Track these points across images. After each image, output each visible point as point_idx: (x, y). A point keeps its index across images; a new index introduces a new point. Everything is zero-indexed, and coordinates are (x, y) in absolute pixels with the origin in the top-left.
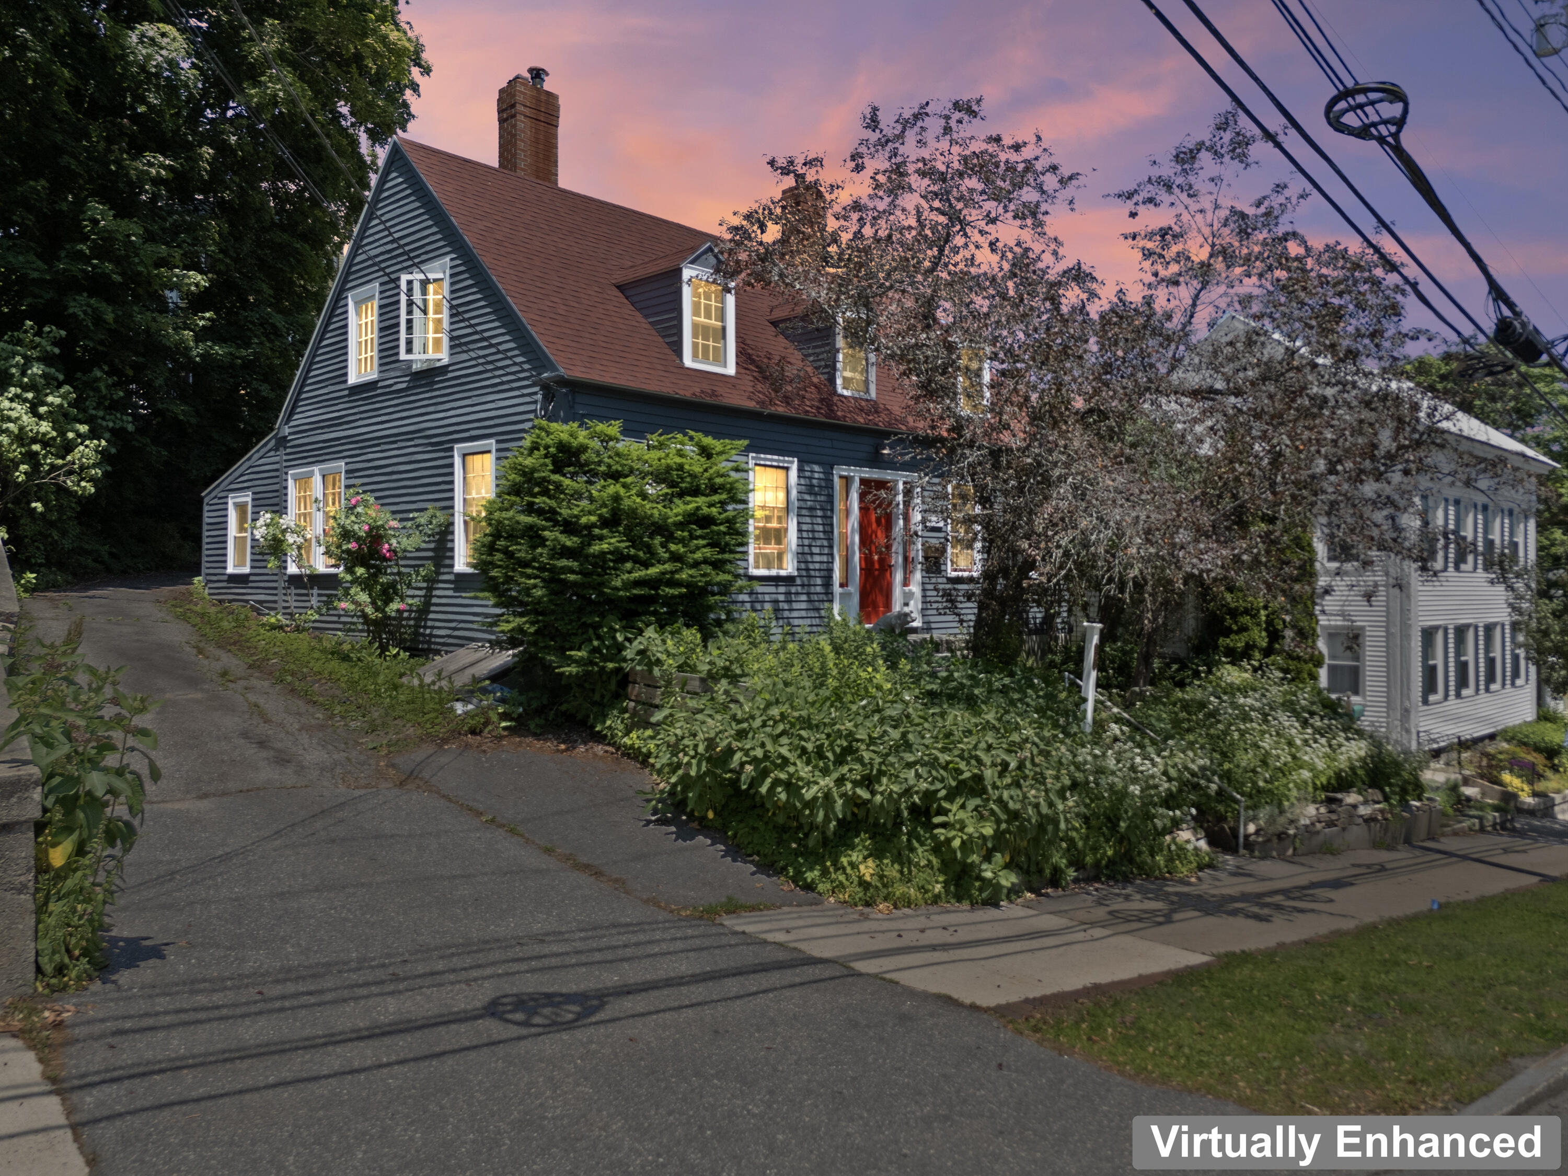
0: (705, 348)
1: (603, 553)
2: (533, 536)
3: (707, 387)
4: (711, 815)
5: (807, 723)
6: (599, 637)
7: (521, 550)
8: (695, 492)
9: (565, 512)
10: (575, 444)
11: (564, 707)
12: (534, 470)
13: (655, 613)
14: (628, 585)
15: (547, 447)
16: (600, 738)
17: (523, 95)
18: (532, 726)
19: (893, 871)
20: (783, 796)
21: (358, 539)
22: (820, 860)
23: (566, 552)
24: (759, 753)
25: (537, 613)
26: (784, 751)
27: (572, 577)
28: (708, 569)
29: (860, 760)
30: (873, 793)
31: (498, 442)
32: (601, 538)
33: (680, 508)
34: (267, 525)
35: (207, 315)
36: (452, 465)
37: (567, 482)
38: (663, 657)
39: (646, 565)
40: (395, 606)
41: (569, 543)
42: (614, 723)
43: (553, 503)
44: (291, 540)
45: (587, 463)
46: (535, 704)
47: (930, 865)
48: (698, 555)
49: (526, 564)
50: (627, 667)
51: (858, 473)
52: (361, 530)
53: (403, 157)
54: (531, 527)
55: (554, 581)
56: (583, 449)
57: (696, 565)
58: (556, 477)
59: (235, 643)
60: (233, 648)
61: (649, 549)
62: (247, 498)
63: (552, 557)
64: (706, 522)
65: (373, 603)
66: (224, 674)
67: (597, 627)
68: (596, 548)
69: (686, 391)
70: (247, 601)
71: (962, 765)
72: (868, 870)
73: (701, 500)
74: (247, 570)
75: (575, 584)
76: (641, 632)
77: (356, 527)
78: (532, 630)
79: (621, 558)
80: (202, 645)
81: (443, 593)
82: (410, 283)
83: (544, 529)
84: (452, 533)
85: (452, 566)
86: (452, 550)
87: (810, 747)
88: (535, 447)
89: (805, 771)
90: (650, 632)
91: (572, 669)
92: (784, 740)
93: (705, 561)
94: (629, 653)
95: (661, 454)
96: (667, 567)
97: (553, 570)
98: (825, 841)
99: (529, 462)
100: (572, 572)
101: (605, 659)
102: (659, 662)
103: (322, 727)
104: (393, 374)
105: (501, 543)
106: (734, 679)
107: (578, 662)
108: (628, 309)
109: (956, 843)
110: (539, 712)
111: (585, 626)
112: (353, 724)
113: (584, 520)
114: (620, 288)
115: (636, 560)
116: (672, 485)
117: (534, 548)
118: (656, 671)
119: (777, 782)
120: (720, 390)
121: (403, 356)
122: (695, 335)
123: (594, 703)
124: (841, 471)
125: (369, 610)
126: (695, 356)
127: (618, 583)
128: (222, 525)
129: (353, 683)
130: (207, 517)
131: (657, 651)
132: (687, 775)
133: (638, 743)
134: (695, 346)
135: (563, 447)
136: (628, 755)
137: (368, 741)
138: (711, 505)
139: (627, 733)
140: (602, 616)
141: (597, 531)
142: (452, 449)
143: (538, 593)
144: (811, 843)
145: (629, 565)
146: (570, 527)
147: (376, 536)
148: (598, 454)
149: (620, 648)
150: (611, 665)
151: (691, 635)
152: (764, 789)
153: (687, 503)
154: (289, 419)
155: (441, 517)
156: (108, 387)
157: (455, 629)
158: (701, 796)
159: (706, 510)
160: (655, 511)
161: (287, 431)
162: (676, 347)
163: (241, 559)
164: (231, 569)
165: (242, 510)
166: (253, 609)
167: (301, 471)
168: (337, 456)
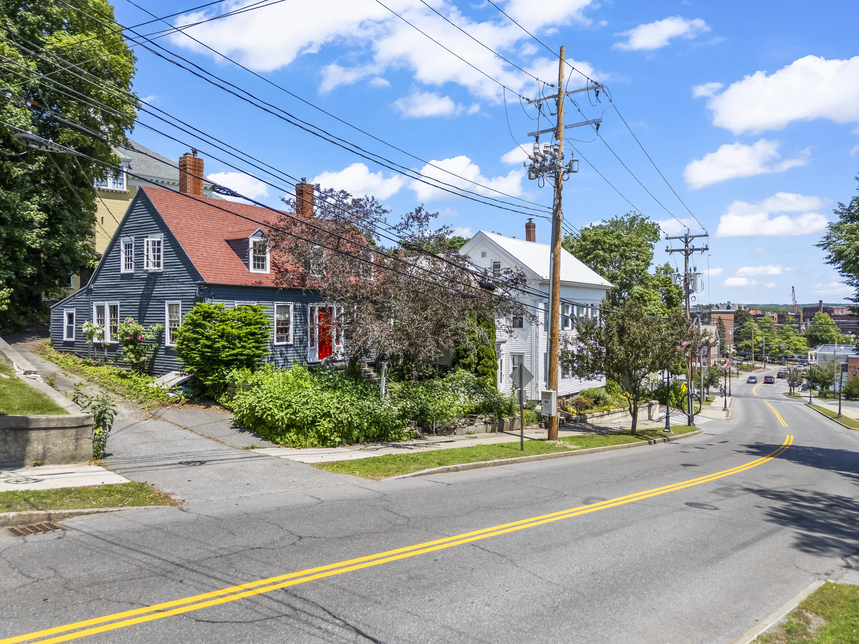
0: (259, 265)
1: (218, 347)
2: (196, 341)
3: (258, 280)
4: (251, 425)
5: (278, 398)
6: (218, 372)
7: (192, 345)
8: (250, 324)
9: (207, 334)
10: (210, 311)
11: (206, 394)
12: (196, 320)
13: (236, 364)
14: (227, 356)
15: (200, 312)
16: (218, 404)
17: (189, 161)
18: (196, 400)
19: (302, 438)
20: (270, 419)
21: (131, 336)
22: (281, 435)
23: (206, 346)
24: (263, 407)
25: (197, 365)
26: (271, 406)
27: (209, 354)
28: (254, 349)
29: (293, 408)
30: (296, 417)
31: (182, 302)
32: (218, 342)
33: (245, 330)
34: (88, 326)
36: (164, 308)
37: (207, 324)
38: (238, 378)
39: (233, 349)
40: (143, 358)
42: (223, 399)
43: (203, 331)
44: (97, 332)
45: (214, 317)
46: (196, 393)
47: (314, 436)
48: (251, 346)
49: (194, 350)
50: (227, 381)
51: (317, 306)
52: (131, 332)
53: (144, 193)
54: (195, 338)
55: (202, 354)
56: (213, 313)
57: (250, 348)
58: (203, 322)
59: (77, 371)
60: (77, 373)
61: (234, 344)
62: (73, 311)
63: (202, 348)
64: (253, 334)
65: (135, 357)
67: (217, 369)
68: (217, 345)
69: (250, 282)
70: (73, 352)
71: (324, 409)
72: (294, 438)
73: (253, 327)
74: (73, 339)
75: (210, 356)
76: (231, 371)
77: (129, 331)
78: (196, 370)
79: (224, 347)
81: (161, 353)
82: (148, 242)
83: (200, 339)
84: (165, 332)
85: (164, 344)
86: (164, 338)
87: (278, 405)
88: (196, 312)
89: (276, 411)
90: (234, 371)
91: (209, 383)
92: (271, 403)
93: (253, 347)
94: (227, 377)
95: (239, 312)
96: (240, 350)
97: (202, 351)
98: (283, 431)
99: (195, 318)
100: (208, 352)
101: (220, 379)
102: (237, 380)
103: (123, 402)
104: (140, 272)
105: (185, 343)
106: (259, 386)
107: (211, 380)
108: (230, 250)
109: (322, 430)
110: (198, 396)
111: (213, 369)
113: (213, 337)
114: (227, 241)
115: (230, 348)
116: (243, 322)
117: (196, 344)
118: (236, 383)
119: (268, 415)
120: (262, 281)
121: (145, 268)
122: (254, 260)
123: (217, 393)
124: (310, 305)
125: (134, 360)
126: (255, 267)
127: (224, 356)
128: (61, 321)
129: (131, 387)
130: (53, 317)
131: (236, 377)
132: (243, 414)
133: (230, 405)
134: (254, 264)
135: (205, 312)
136: (227, 409)
137: (141, 406)
138: (256, 329)
139: (227, 402)
140: (219, 365)
141: (217, 340)
142: (164, 302)
143: (198, 359)
144: (278, 431)
145: (227, 350)
146: (208, 338)
147: (136, 334)
148: (217, 314)
149: (225, 376)
150: (221, 381)
151: (248, 371)
152: (264, 417)
153: (247, 329)
154: (93, 282)
155: (161, 326)
156: (5, 260)
157: (166, 366)
158: (248, 420)
159: (253, 330)
160: (235, 332)
161: (93, 287)
162: (247, 265)
163: (70, 335)
164: (65, 339)
165: (70, 316)
166: (76, 355)
167: (100, 303)
168: (115, 299)
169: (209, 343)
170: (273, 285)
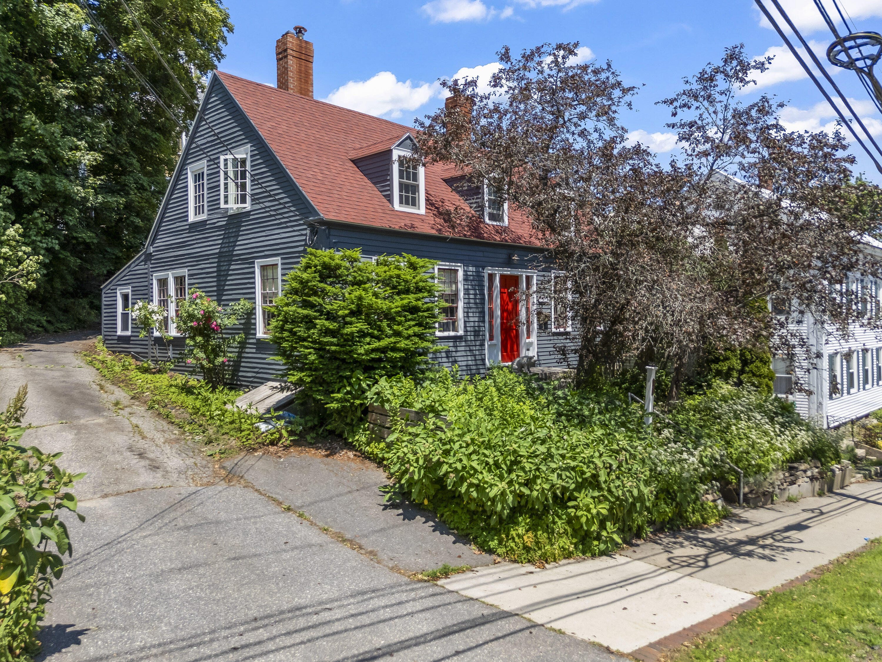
0: (407, 198)
1: (352, 333)
2: (309, 322)
3: (408, 222)
4: (426, 502)
5: (489, 446)
6: (350, 384)
7: (301, 331)
8: (407, 291)
9: (329, 307)
10: (333, 263)
11: (328, 427)
12: (308, 281)
13: (384, 368)
14: (367, 353)
15: (315, 266)
16: (351, 447)
17: (292, 42)
18: (309, 438)
19: (543, 536)
20: (475, 494)
21: (198, 319)
22: (498, 532)
23: (328, 332)
24: (459, 466)
25: (310, 369)
26: (475, 464)
27: (333, 348)
28: (416, 340)
29: (523, 469)
30: (531, 491)
31: (282, 259)
32: (351, 323)
33: (398, 302)
34: (140, 309)
35: (102, 177)
36: (254, 273)
37: (329, 288)
38: (391, 398)
39: (379, 339)
40: (220, 359)
41: (331, 327)
42: (361, 437)
43: (320, 300)
44: (155, 318)
45: (340, 276)
46: (310, 424)
47: (566, 532)
48: (410, 332)
49: (304, 340)
50: (368, 402)
51: (498, 272)
52: (198, 314)
53: (220, 83)
54: (307, 316)
55: (321, 349)
56: (339, 267)
57: (408, 337)
58: (322, 285)
59: (122, 381)
60: (121, 385)
61: (380, 329)
62: (128, 290)
63: (320, 335)
64: (414, 310)
65: (208, 357)
66: (117, 404)
67: (349, 378)
68: (348, 330)
69: (396, 225)
70: (129, 352)
71: (585, 468)
72: (529, 539)
73: (412, 296)
74: (129, 333)
75: (335, 352)
76: (376, 382)
77: (196, 312)
78: (309, 380)
79: (363, 334)
80: (103, 383)
81: (250, 350)
82: (226, 160)
83: (316, 318)
84: (255, 314)
85: (255, 334)
86: (255, 324)
87: (491, 461)
88: (308, 267)
89: (488, 477)
90: (383, 382)
91: (334, 405)
92: (474, 457)
93: (415, 335)
94: (369, 394)
95: (386, 268)
96: (392, 340)
97: (320, 343)
98: (501, 520)
99: (305, 276)
100: (332, 344)
101: (354, 398)
102: (388, 401)
103: (177, 440)
104: (216, 216)
105: (288, 326)
106: (437, 415)
107: (338, 401)
108: (359, 175)
109: (584, 520)
110: (313, 428)
111: (341, 377)
112: (197, 438)
113: (340, 313)
114: (354, 161)
115: (372, 336)
116: (394, 287)
117: (309, 329)
118: (387, 406)
119: (471, 485)
120: (416, 224)
121: (222, 206)
122: (401, 190)
123: (347, 424)
124: (488, 270)
125: (205, 363)
126: (401, 202)
127: (361, 351)
128: (114, 306)
129: (196, 410)
130: (105, 301)
131: (387, 394)
132: (412, 478)
133: (376, 451)
134: (401, 197)
135: (325, 266)
136: (369, 458)
137: (207, 450)
138: (418, 300)
139: (368, 444)
140: (352, 371)
141: (348, 319)
142: (253, 263)
143: (312, 357)
144: (492, 523)
145: (368, 339)
146: (330, 316)
147: (208, 317)
148: (348, 269)
149: (364, 392)
150: (358, 402)
151: (407, 383)
152: (463, 489)
153: (402, 299)
154: (153, 243)
155: (248, 305)
156: (43, 222)
157: (257, 373)
158: (420, 492)
159: (414, 303)
160: (383, 305)
161: (152, 250)
162: (389, 198)
163: (125, 327)
164: (119, 333)
165: (125, 297)
166: (133, 357)
167: (161, 275)
168: (182, 265)
169: (332, 326)
170: (434, 232)
